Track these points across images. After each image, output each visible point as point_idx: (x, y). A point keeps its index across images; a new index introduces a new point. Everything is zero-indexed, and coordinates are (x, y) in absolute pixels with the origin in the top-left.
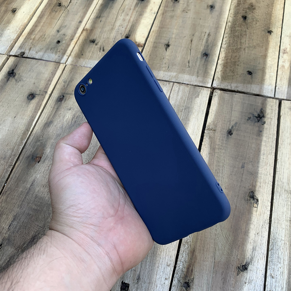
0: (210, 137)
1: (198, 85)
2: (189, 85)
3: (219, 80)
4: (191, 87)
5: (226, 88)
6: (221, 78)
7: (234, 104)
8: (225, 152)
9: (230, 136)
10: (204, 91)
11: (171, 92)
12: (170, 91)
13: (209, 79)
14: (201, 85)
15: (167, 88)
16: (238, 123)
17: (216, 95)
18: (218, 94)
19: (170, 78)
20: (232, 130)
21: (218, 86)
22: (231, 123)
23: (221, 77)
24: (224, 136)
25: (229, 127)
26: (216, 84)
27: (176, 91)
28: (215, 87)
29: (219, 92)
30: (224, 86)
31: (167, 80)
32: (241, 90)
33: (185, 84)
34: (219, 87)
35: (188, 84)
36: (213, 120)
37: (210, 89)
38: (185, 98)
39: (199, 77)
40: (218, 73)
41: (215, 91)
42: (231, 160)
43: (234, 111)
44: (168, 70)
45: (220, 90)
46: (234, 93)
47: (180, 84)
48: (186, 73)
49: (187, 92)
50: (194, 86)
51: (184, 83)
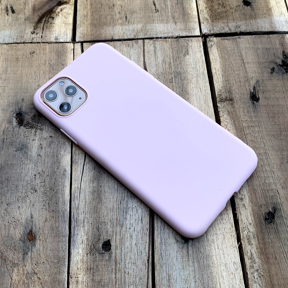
0: (228, 112)
1: (181, 35)
2: (167, 39)
3: (208, 21)
4: (171, 40)
5: (223, 32)
6: (211, 19)
7: (243, 53)
8: (259, 130)
9: (258, 103)
10: (193, 44)
11: (144, 56)
12: (142, 53)
13: (193, 23)
14: (184, 34)
15: (137, 50)
16: (261, 81)
17: (212, 45)
18: (214, 43)
19: (135, 34)
20: (255, 93)
21: (210, 31)
22: (251, 82)
23: (210, 17)
24: (248, 105)
25: (250, 90)
26: (206, 29)
27: (152, 52)
28: (205, 33)
29: (215, 39)
30: (219, 29)
31: (131, 38)
32: (245, 30)
33: (161, 38)
34: (212, 32)
35: (165, 38)
36: (222, 85)
37: (200, 38)
38: (169, 61)
39: (177, 24)
40: (203, 12)
41: (208, 39)
42: (272, 140)
43: (248, 63)
44: (127, 23)
45: (215, 37)
46: (236, 37)
47: (154, 39)
48: (157, 22)
49: (168, 50)
50: (175, 38)
51: (159, 36)
